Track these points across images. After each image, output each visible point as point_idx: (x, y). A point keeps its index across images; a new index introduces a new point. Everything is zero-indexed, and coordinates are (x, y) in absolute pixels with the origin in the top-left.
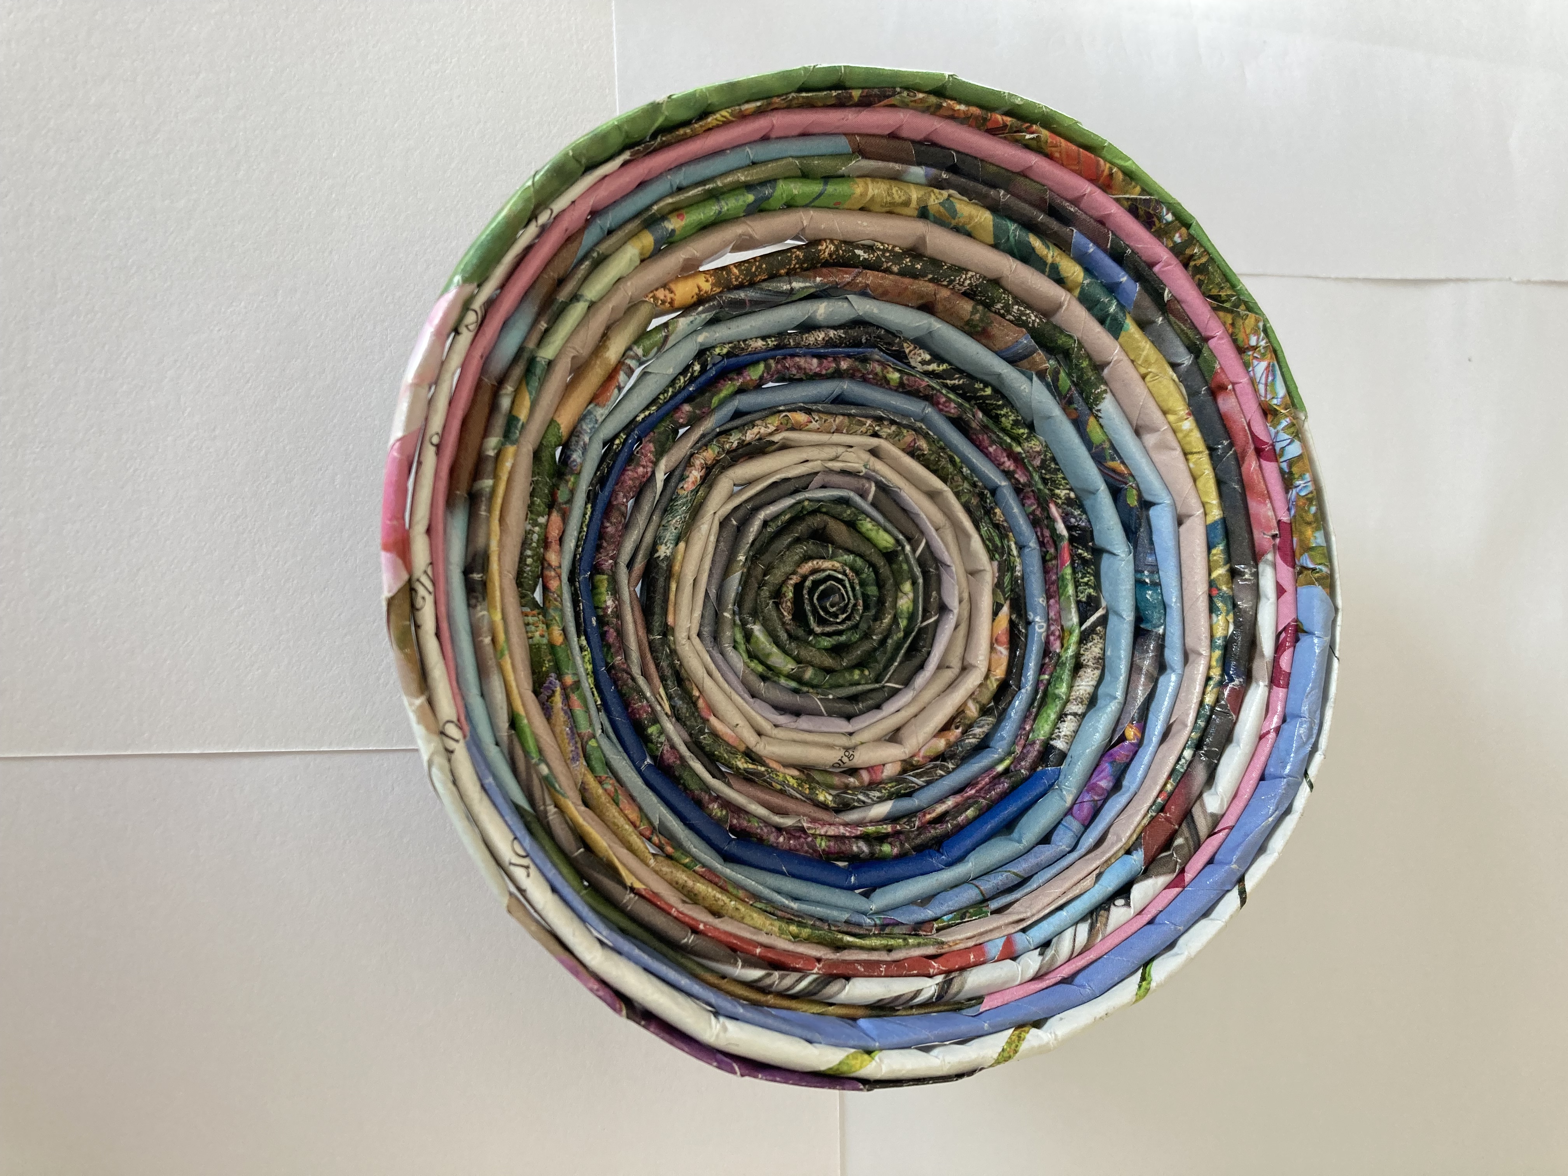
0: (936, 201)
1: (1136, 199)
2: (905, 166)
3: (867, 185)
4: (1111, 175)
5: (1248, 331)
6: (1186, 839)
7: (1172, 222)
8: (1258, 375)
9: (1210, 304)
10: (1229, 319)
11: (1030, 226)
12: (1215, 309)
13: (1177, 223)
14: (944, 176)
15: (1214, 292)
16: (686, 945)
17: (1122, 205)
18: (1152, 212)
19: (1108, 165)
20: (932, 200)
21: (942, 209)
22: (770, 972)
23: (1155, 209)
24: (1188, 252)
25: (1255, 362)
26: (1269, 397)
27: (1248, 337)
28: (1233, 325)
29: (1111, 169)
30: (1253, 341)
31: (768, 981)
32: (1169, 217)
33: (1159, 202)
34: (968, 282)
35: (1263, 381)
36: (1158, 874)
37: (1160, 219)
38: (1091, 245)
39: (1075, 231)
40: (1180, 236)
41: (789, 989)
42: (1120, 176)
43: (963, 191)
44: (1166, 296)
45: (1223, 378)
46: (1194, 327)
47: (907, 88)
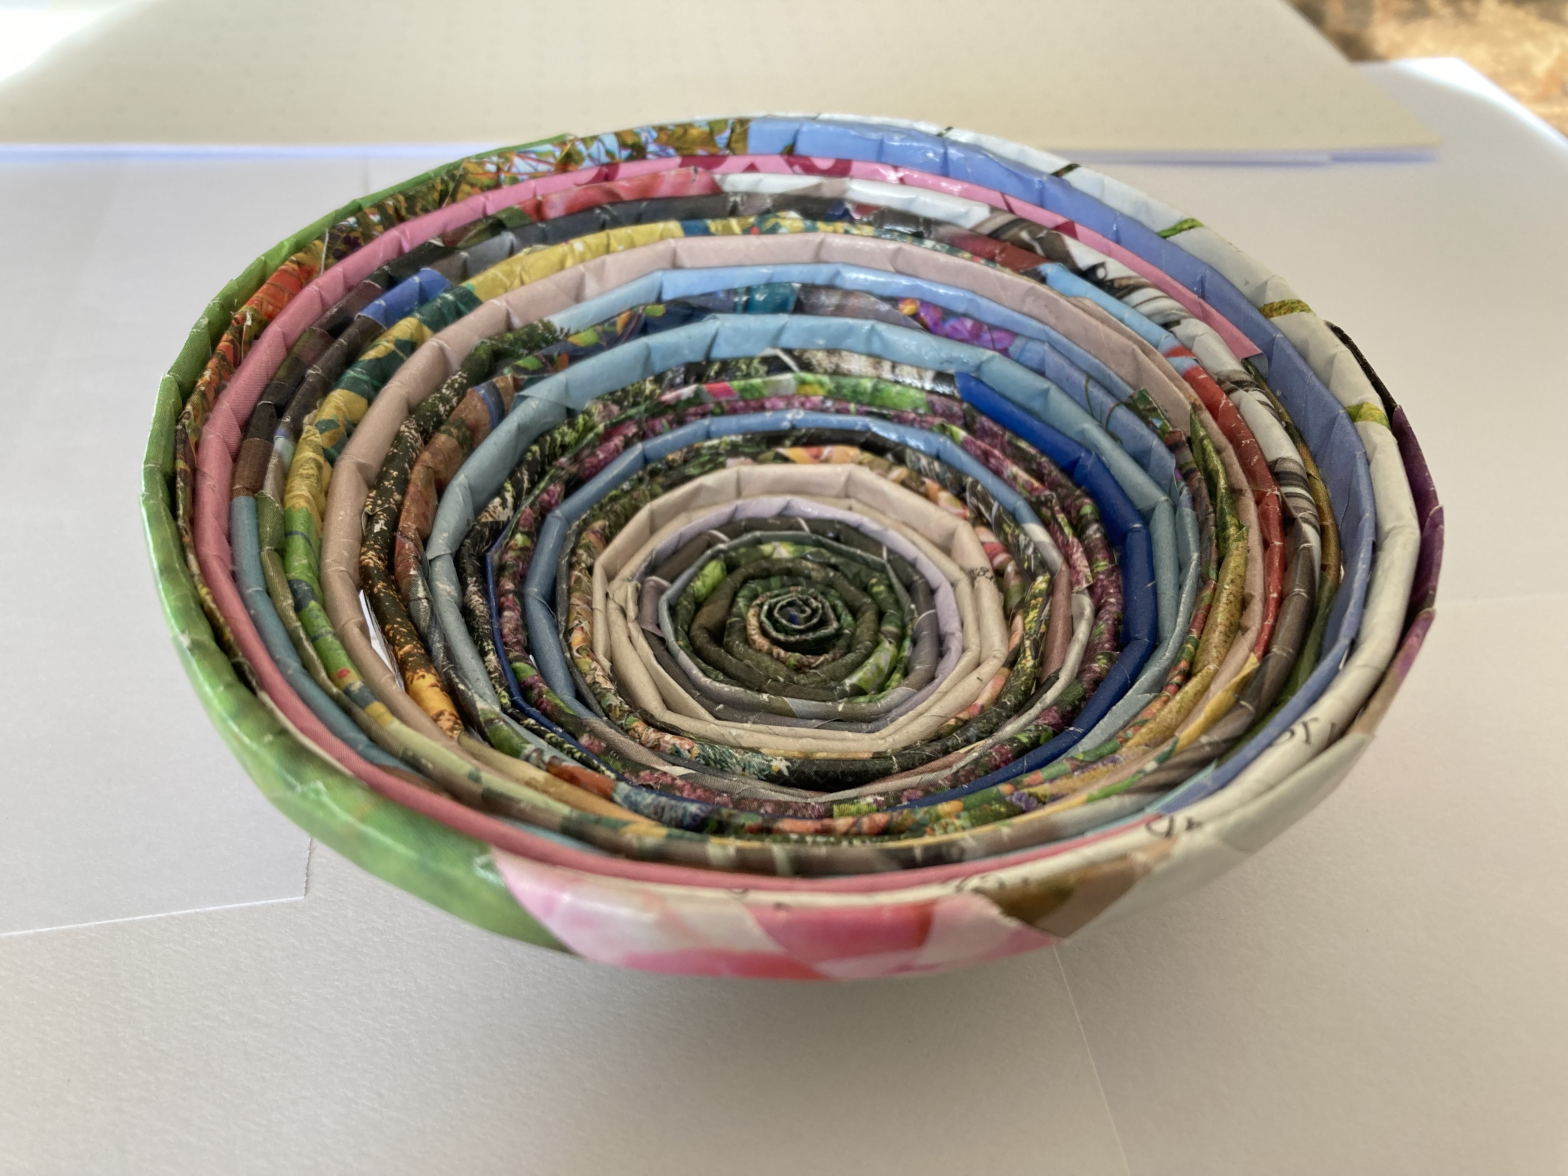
0: (318, 435)
1: (328, 248)
2: (273, 453)
3: (294, 496)
4: (298, 263)
5: (480, 170)
6: (1021, 230)
7: (357, 218)
8: (529, 169)
9: (448, 204)
10: (465, 188)
11: (350, 358)
12: (454, 200)
13: (359, 214)
14: (288, 420)
15: (436, 196)
16: (1308, 593)
17: (332, 265)
18: (345, 235)
19: (287, 263)
20: (316, 439)
21: (327, 433)
22: (1300, 520)
23: (341, 231)
24: (391, 211)
25: (514, 170)
26: (552, 160)
27: (486, 173)
28: (472, 185)
29: (292, 261)
30: (492, 168)
31: (1313, 520)
32: (352, 220)
33: (333, 227)
34: (413, 431)
35: (534, 163)
36: (1064, 245)
37: (351, 229)
38: (377, 302)
39: (359, 314)
40: (374, 214)
41: (1311, 502)
42: (301, 255)
43: (308, 408)
44: (438, 243)
45: (529, 206)
46: (474, 223)
47: (178, 421)
